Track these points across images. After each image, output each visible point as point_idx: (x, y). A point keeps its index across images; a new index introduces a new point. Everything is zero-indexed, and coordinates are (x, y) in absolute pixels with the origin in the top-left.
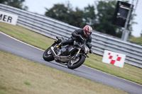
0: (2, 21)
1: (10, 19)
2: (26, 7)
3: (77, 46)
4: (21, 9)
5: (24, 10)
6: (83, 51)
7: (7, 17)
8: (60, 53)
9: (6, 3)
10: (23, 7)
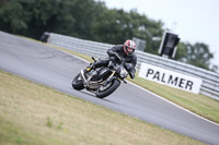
0: (177, 87)
1: (190, 84)
2: (216, 67)
3: (111, 67)
4: (208, 69)
5: (212, 71)
6: (117, 74)
7: (185, 82)
8: (90, 78)
9: (185, 60)
10: (211, 67)
